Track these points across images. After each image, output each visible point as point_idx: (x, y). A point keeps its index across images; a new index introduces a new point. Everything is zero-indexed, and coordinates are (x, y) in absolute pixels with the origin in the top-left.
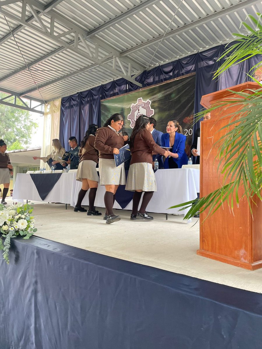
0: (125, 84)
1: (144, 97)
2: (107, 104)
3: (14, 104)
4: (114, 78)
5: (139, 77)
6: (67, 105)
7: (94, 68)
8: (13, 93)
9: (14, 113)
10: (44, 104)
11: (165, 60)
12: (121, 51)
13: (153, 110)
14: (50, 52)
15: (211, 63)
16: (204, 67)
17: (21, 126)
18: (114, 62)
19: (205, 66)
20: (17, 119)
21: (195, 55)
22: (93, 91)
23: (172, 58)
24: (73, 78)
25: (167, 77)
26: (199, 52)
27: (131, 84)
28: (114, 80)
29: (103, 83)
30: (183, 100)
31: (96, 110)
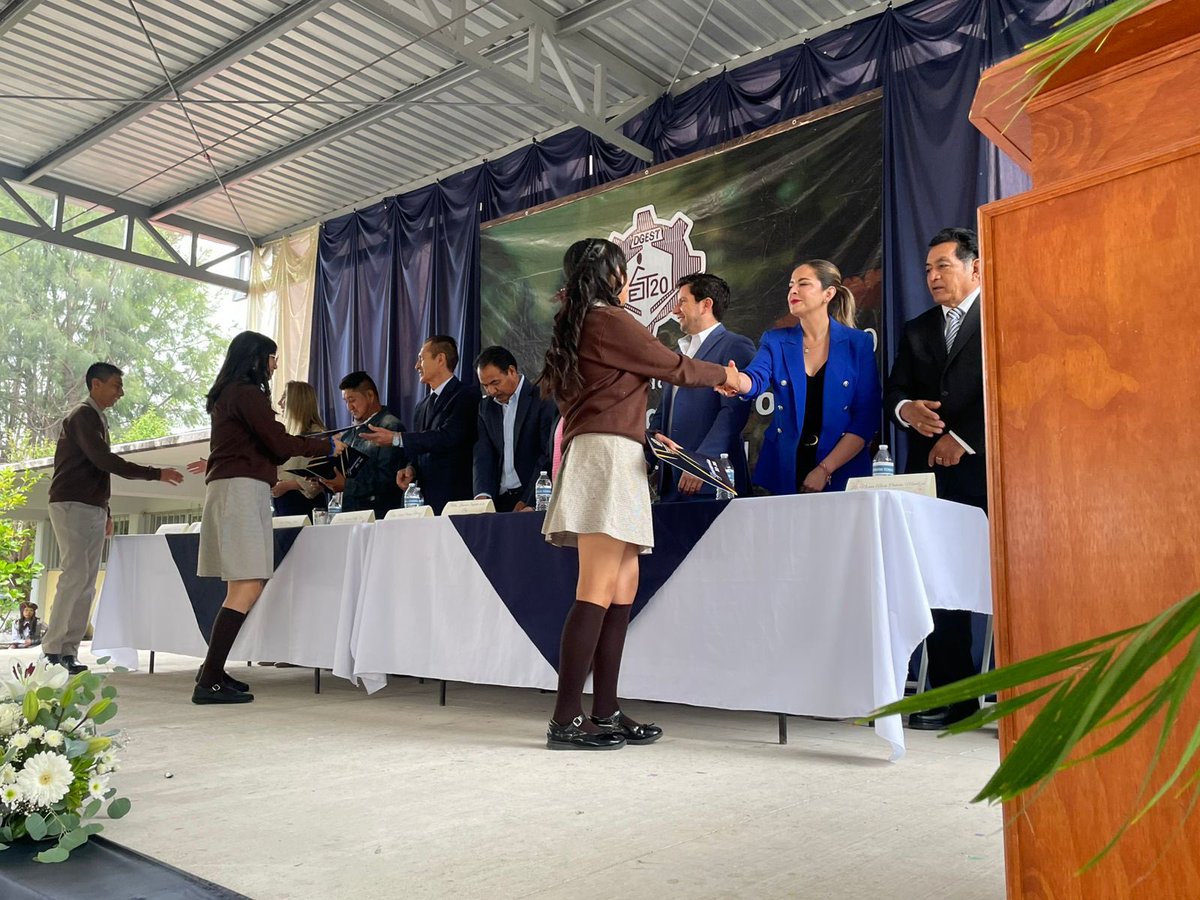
0: (578, 157)
1: (663, 206)
2: (508, 239)
3: (124, 248)
4: (536, 133)
5: (641, 123)
6: (344, 250)
7: (450, 90)
8: (120, 206)
9: (145, 302)
10: (252, 249)
11: (749, 47)
12: (561, 10)
13: (702, 254)
14: (266, 19)
15: (947, 48)
16: (918, 66)
17: (171, 353)
18: (530, 60)
19: (921, 61)
20: (158, 328)
21: (876, 21)
22: (448, 187)
23: (777, 39)
24: (362, 133)
25: (760, 115)
26: (893, 6)
27: (605, 151)
28: (534, 139)
29: (491, 157)
30: (831, 208)
31: (459, 267)
